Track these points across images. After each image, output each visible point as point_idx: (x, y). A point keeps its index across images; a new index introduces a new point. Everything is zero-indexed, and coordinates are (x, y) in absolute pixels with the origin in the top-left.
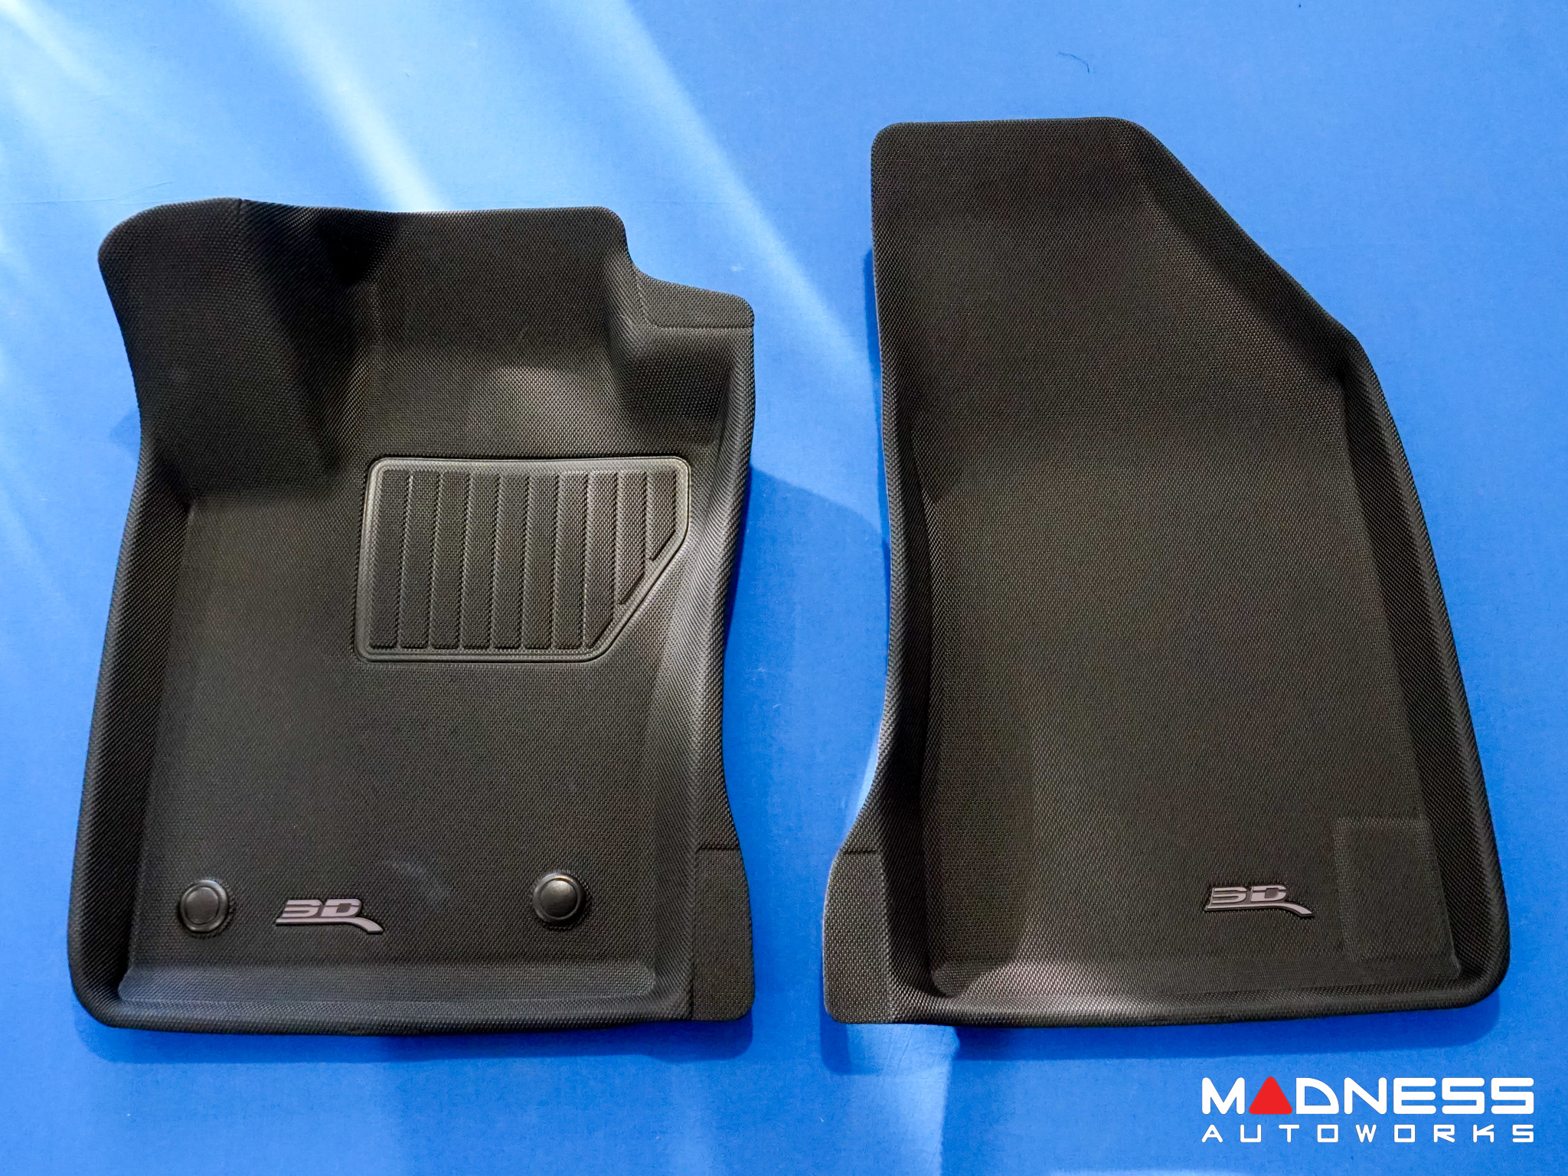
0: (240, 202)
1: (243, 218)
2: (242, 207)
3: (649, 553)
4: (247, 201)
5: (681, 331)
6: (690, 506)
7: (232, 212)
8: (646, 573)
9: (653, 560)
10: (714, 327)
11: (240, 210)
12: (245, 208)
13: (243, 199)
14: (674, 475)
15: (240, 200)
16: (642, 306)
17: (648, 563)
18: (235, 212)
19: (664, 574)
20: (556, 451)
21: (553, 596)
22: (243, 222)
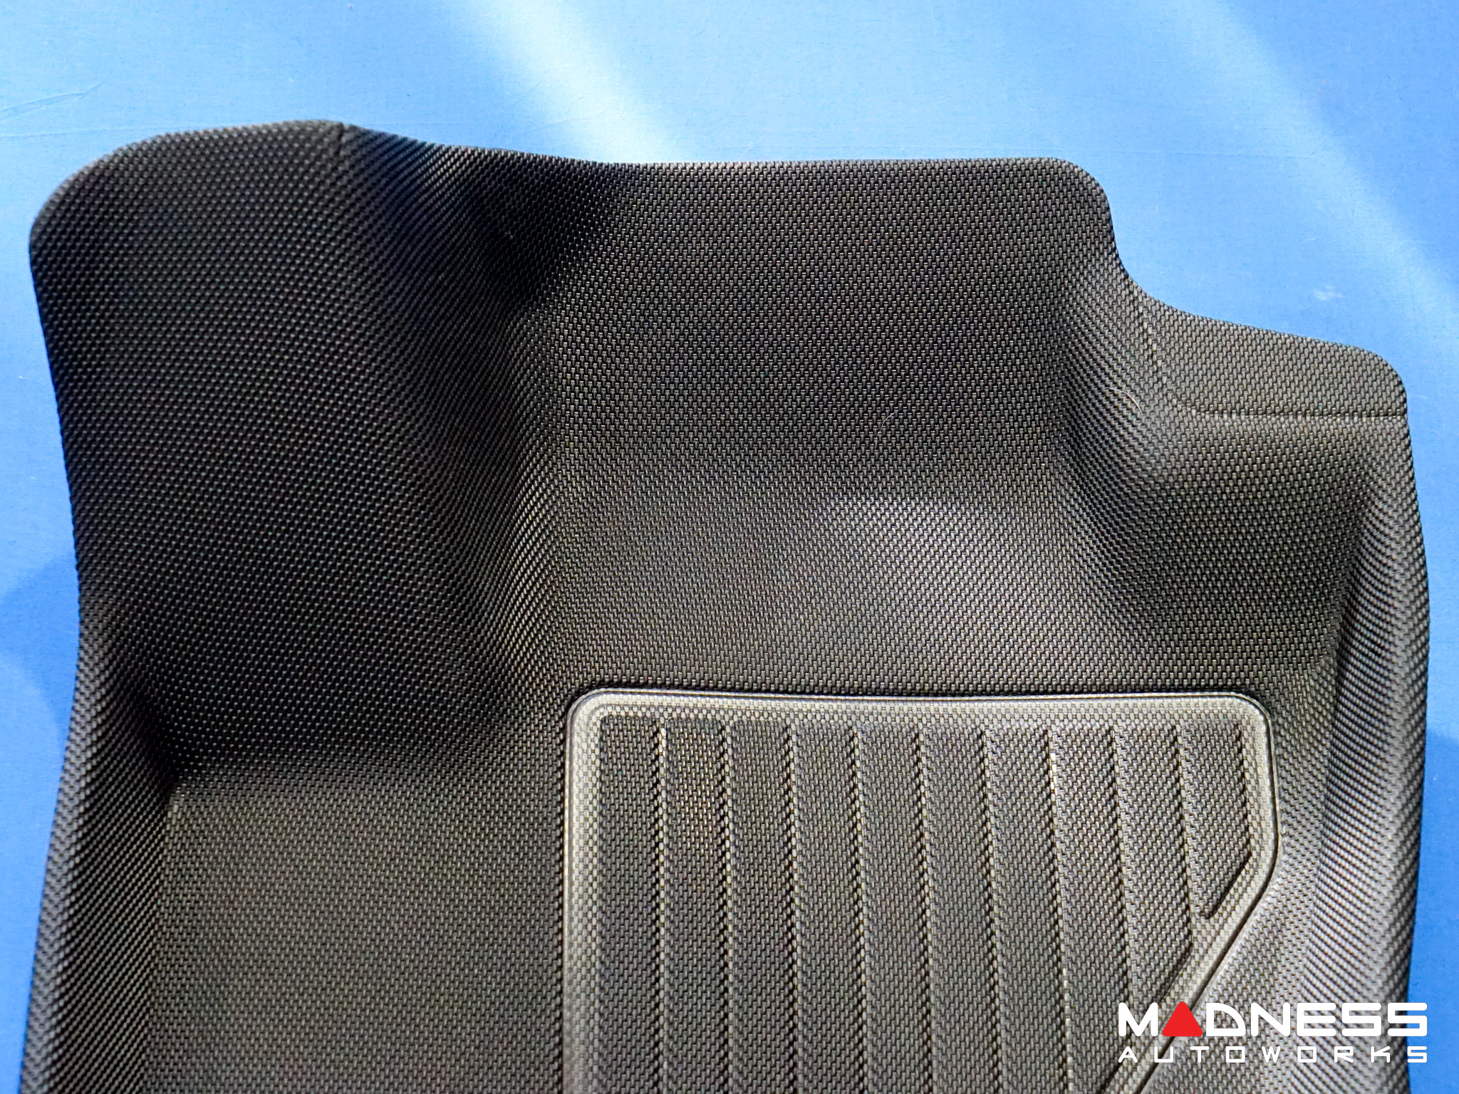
0: (341, 129)
1: (347, 163)
2: (344, 140)
3: (1197, 903)
4: (353, 128)
5: (1244, 424)
6: (1277, 801)
7: (324, 151)
8: (1196, 945)
9: (1208, 917)
10: (1322, 414)
11: (340, 147)
12: (350, 142)
13: (347, 123)
14: (1237, 734)
15: (341, 126)
16: (1159, 369)
17: (1198, 923)
18: (332, 151)
19: (1236, 947)
20: (975, 677)
21: (997, 995)
22: (345, 172)
